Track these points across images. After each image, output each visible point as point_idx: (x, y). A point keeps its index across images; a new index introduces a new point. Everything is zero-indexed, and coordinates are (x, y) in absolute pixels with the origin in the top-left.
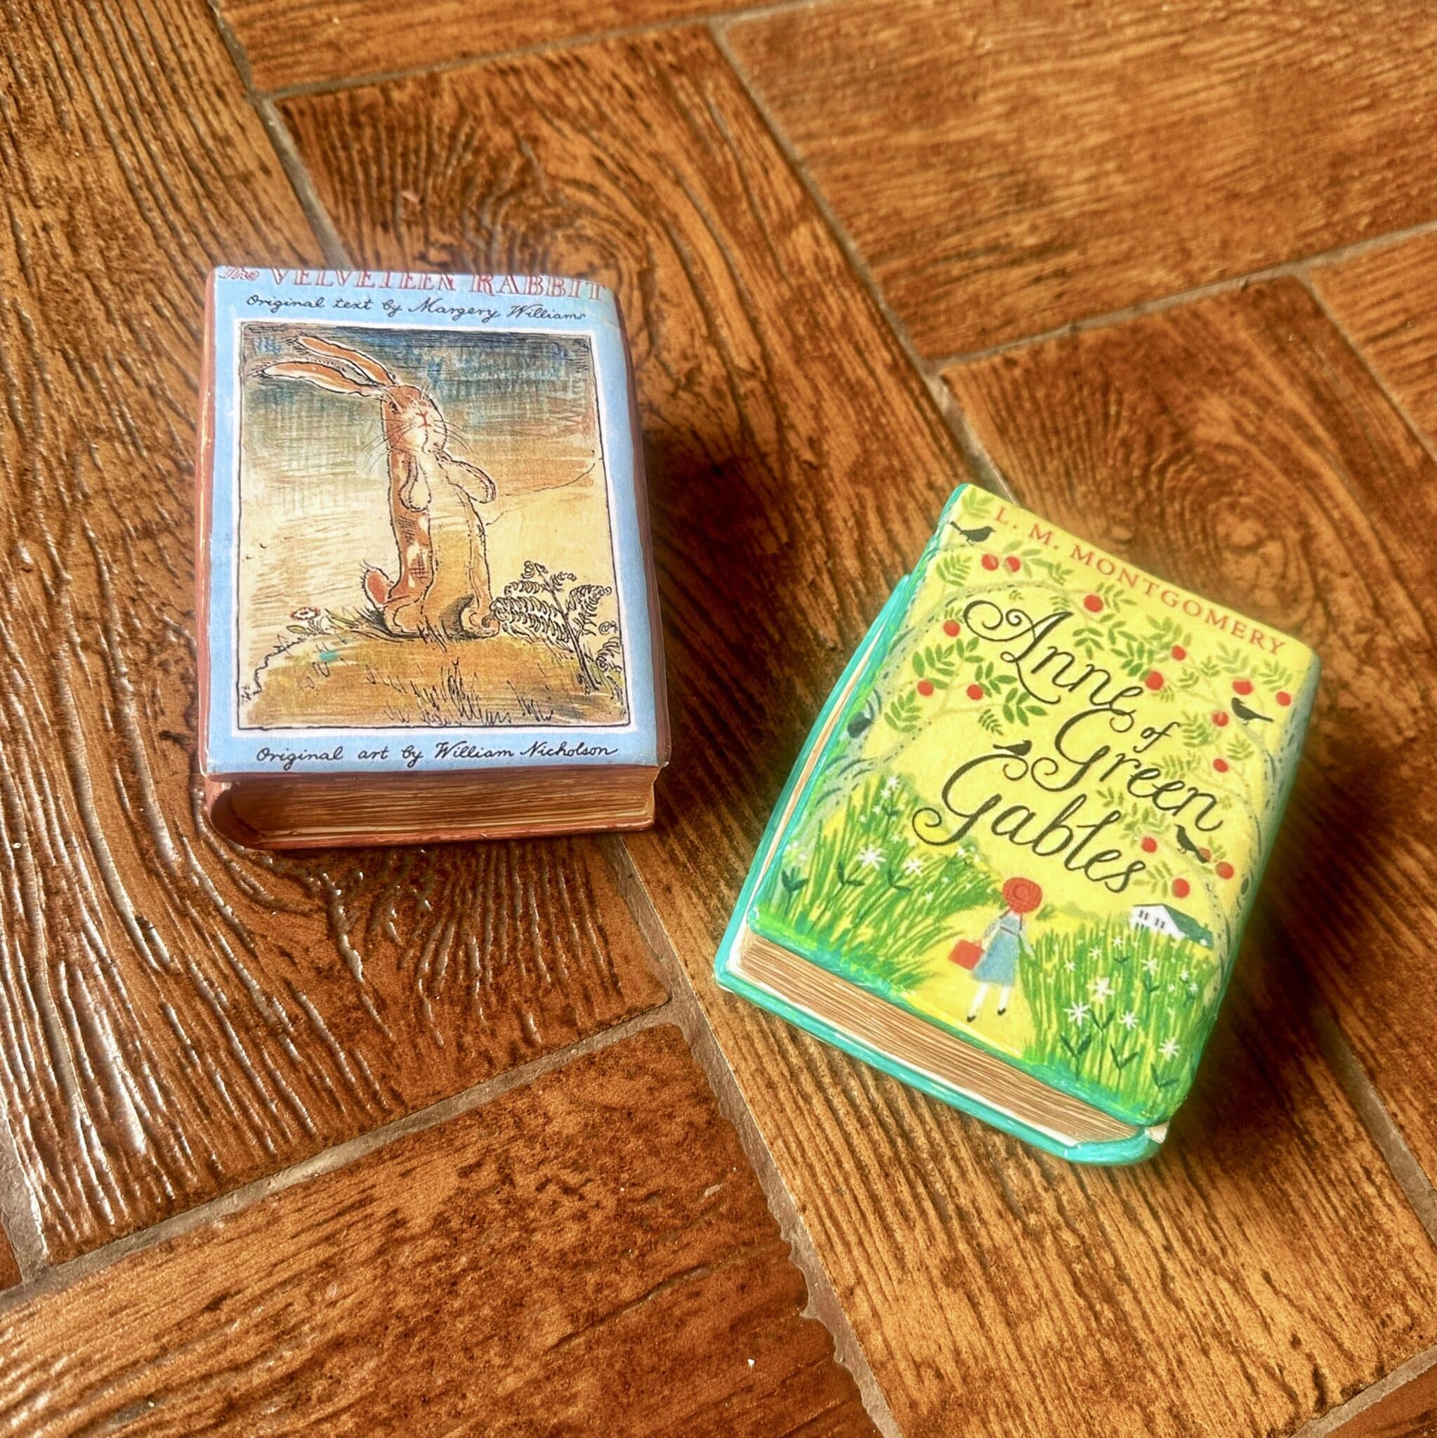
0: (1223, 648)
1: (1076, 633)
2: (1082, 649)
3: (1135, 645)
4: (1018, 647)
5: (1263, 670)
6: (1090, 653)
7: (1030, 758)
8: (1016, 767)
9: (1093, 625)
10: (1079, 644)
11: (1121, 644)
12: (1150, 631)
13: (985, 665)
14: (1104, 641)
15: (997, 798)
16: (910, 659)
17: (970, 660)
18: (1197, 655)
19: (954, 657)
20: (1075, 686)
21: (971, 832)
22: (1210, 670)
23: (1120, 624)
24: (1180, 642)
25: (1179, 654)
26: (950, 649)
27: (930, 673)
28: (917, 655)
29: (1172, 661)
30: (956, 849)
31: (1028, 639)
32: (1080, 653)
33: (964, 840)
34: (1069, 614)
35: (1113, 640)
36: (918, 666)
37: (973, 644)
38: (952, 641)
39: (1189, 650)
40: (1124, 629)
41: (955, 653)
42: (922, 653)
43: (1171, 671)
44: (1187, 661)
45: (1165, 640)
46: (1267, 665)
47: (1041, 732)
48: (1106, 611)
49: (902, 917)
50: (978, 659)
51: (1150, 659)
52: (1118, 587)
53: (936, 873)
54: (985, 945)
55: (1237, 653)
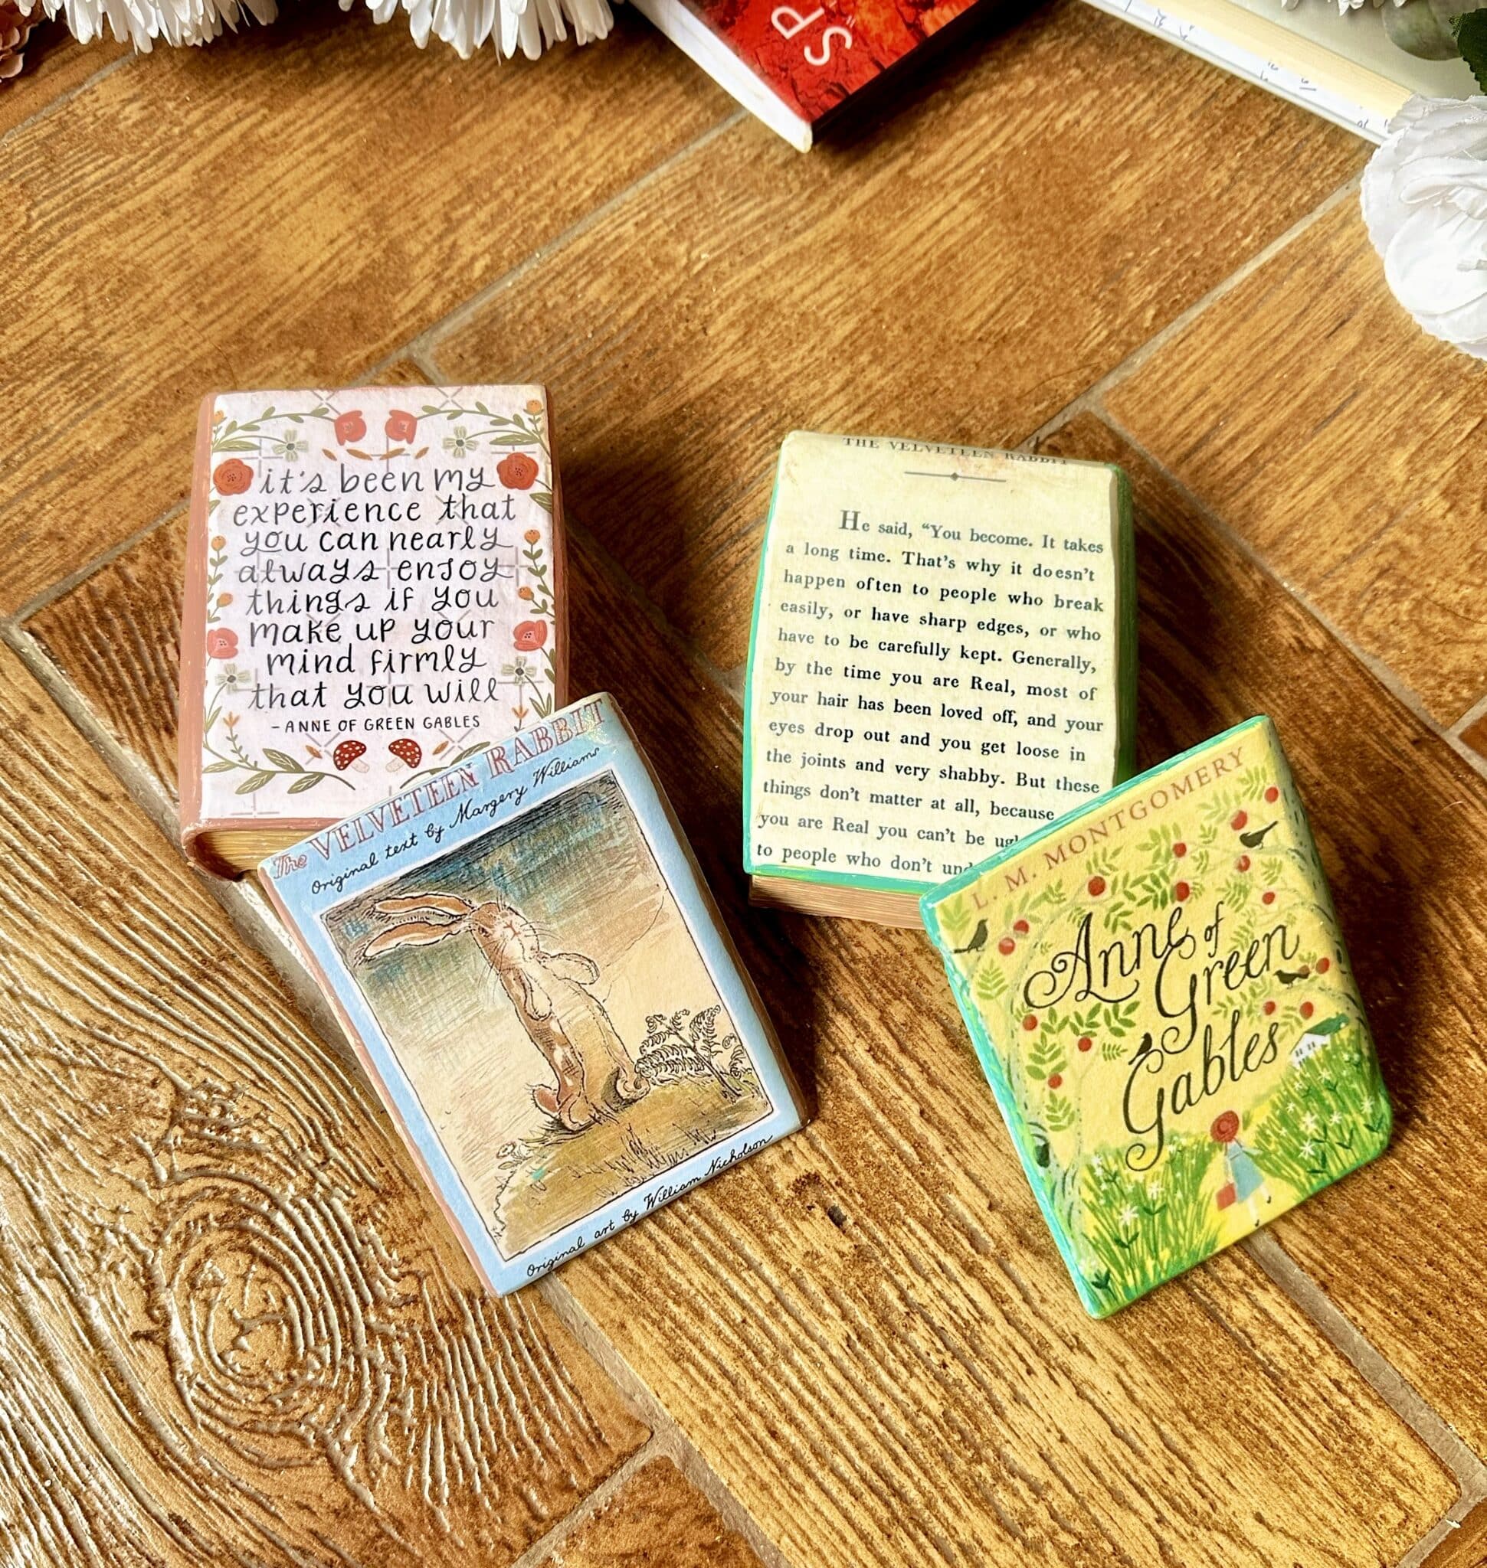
0: (1204, 806)
1: (1106, 923)
2: (1119, 929)
3: (1148, 882)
4: (1080, 983)
5: (1243, 788)
6: (1127, 926)
7: (1156, 1044)
8: (1153, 1060)
9: (1111, 902)
10: (1114, 929)
11: (1139, 893)
12: (1148, 857)
13: (1073, 1020)
14: (1129, 905)
15: (1161, 1092)
16: (1028, 1077)
17: (1061, 1027)
18: (1191, 837)
19: (1051, 1039)
20: (1138, 961)
21: (1166, 1129)
22: (1209, 836)
23: (1125, 879)
24: (1174, 841)
25: (1180, 850)
26: (1043, 1036)
27: (1047, 1069)
28: (1029, 1068)
29: (1181, 861)
30: (1169, 1149)
31: (1082, 965)
32: (1121, 934)
33: (1166, 1140)
34: (1089, 916)
35: (1132, 897)
36: (1036, 1074)
37: (1053, 1015)
38: (1039, 1029)
39: (1184, 839)
40: (1132, 878)
41: (1049, 1036)
42: (1031, 1063)
43: (1185, 870)
44: (1189, 848)
45: (1163, 852)
46: (1242, 781)
47: (1147, 1020)
48: (1109, 881)
49: (1176, 1223)
50: (1066, 1021)
51: (1167, 880)
52: (1099, 849)
53: (1171, 1178)
54: (1232, 1180)
55: (1215, 797)
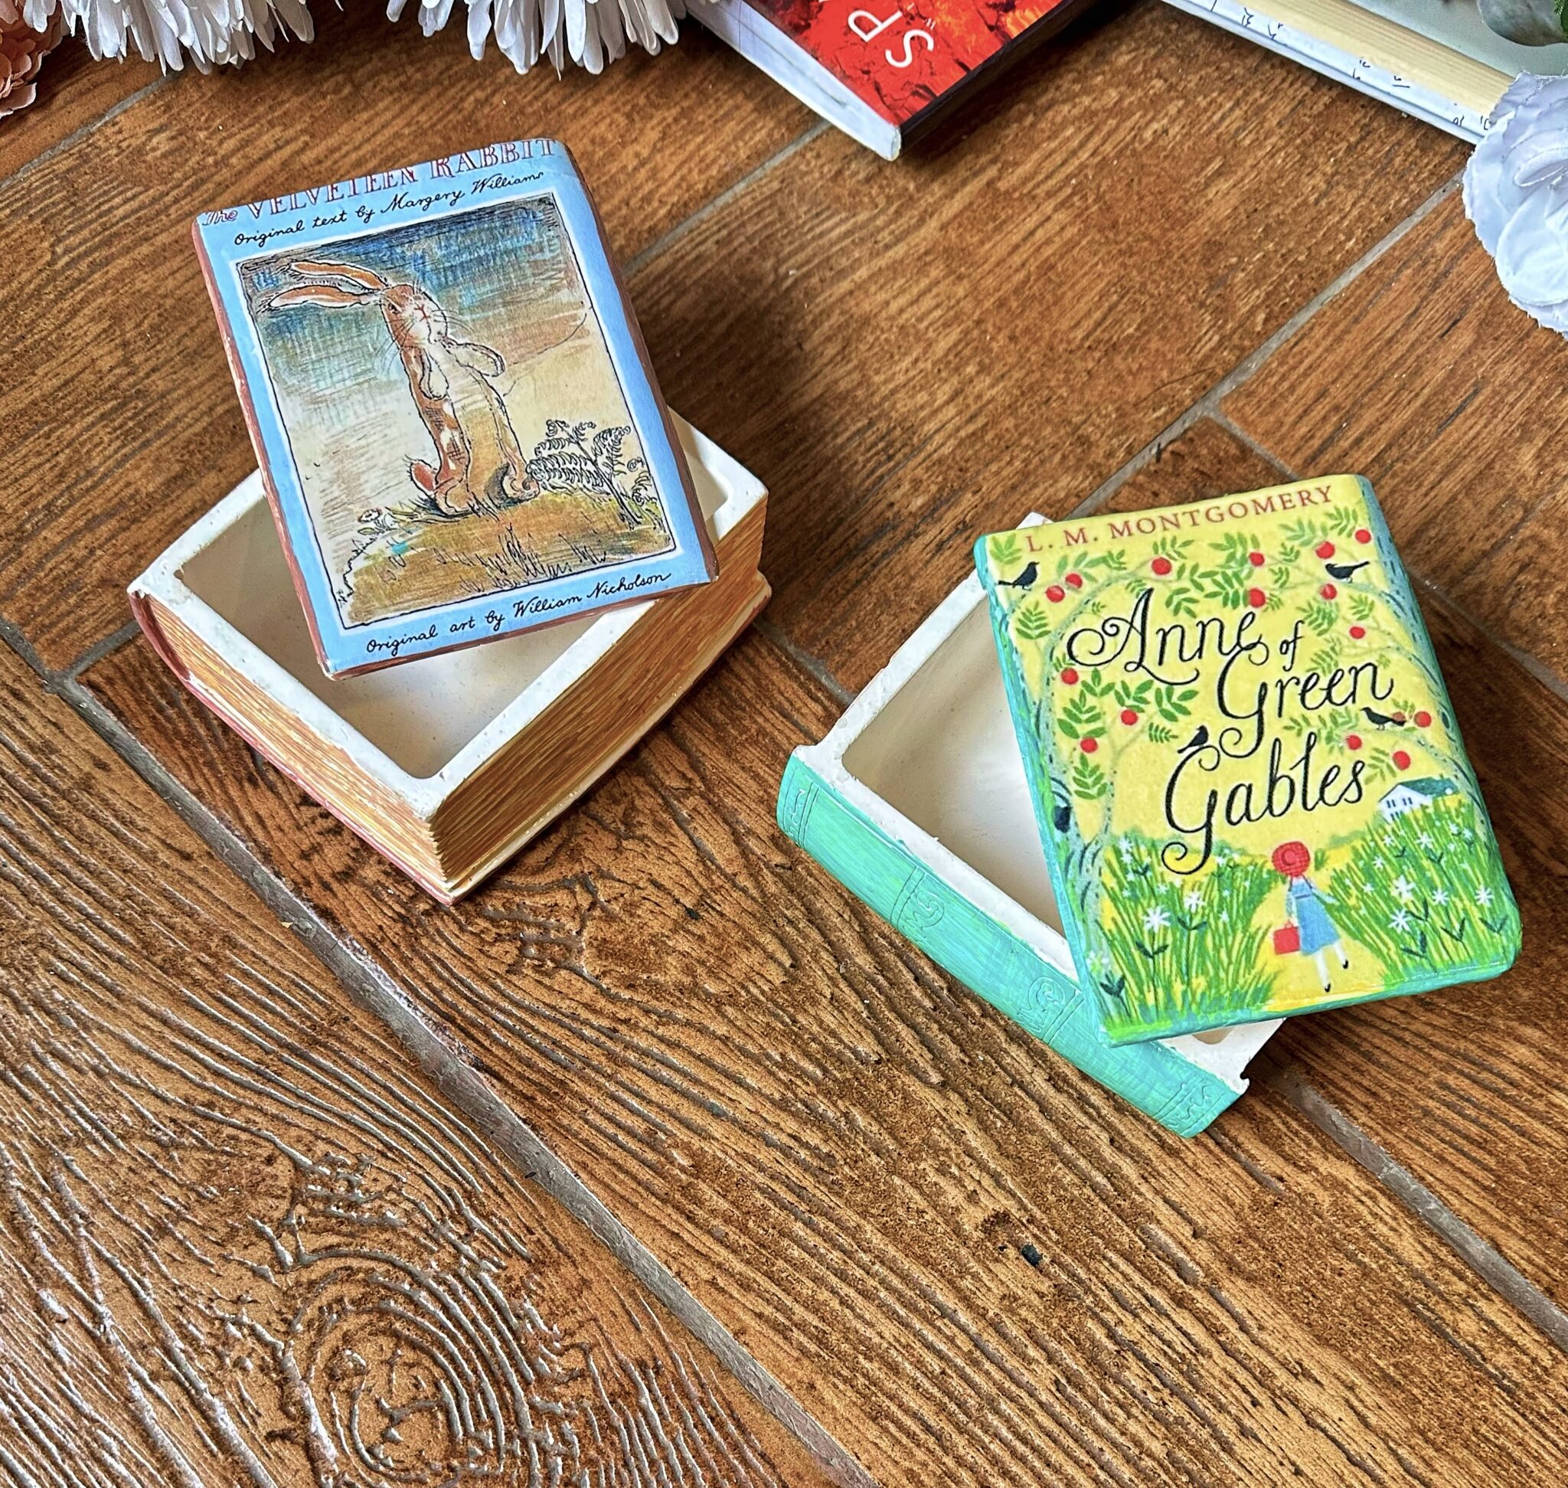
0: (1286, 527)
1: (1168, 603)
2: (1182, 614)
3: (1219, 578)
4: (1132, 652)
5: (1331, 523)
6: (1193, 615)
7: (1213, 740)
8: (1208, 757)
9: (1176, 586)
10: (1176, 611)
11: (1209, 586)
12: (1221, 557)
13: (1118, 687)
14: (1194, 593)
15: (1214, 794)
16: (1058, 729)
17: (1104, 692)
18: (1270, 549)
19: (1091, 701)
20: (1200, 650)
21: (1215, 838)
22: (1291, 556)
23: (1195, 568)
24: (1251, 549)
25: (1258, 560)
26: (1082, 695)
27: (1083, 729)
28: (1060, 721)
29: (1257, 570)
30: (1215, 861)
31: (1135, 637)
32: (1183, 618)
33: (1214, 849)
34: (1150, 591)
35: (1200, 587)
36: (1071, 733)
37: (1096, 676)
38: (1078, 687)
39: (1262, 550)
40: (1201, 570)
41: (1088, 696)
42: (1064, 717)
43: (1262, 579)
44: (1267, 560)
45: (1238, 555)
46: (1330, 516)
47: (1203, 712)
48: (1176, 565)
49: (1217, 949)
50: (1110, 687)
51: (1241, 583)
52: (1169, 537)
53: (1215, 893)
54: (1296, 923)
55: (1300, 523)
